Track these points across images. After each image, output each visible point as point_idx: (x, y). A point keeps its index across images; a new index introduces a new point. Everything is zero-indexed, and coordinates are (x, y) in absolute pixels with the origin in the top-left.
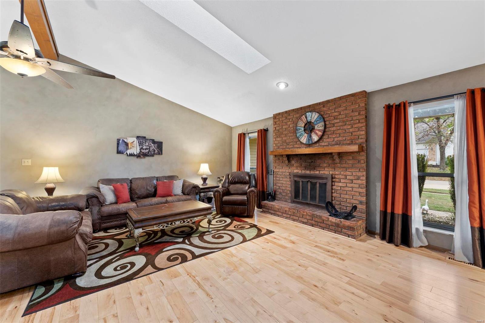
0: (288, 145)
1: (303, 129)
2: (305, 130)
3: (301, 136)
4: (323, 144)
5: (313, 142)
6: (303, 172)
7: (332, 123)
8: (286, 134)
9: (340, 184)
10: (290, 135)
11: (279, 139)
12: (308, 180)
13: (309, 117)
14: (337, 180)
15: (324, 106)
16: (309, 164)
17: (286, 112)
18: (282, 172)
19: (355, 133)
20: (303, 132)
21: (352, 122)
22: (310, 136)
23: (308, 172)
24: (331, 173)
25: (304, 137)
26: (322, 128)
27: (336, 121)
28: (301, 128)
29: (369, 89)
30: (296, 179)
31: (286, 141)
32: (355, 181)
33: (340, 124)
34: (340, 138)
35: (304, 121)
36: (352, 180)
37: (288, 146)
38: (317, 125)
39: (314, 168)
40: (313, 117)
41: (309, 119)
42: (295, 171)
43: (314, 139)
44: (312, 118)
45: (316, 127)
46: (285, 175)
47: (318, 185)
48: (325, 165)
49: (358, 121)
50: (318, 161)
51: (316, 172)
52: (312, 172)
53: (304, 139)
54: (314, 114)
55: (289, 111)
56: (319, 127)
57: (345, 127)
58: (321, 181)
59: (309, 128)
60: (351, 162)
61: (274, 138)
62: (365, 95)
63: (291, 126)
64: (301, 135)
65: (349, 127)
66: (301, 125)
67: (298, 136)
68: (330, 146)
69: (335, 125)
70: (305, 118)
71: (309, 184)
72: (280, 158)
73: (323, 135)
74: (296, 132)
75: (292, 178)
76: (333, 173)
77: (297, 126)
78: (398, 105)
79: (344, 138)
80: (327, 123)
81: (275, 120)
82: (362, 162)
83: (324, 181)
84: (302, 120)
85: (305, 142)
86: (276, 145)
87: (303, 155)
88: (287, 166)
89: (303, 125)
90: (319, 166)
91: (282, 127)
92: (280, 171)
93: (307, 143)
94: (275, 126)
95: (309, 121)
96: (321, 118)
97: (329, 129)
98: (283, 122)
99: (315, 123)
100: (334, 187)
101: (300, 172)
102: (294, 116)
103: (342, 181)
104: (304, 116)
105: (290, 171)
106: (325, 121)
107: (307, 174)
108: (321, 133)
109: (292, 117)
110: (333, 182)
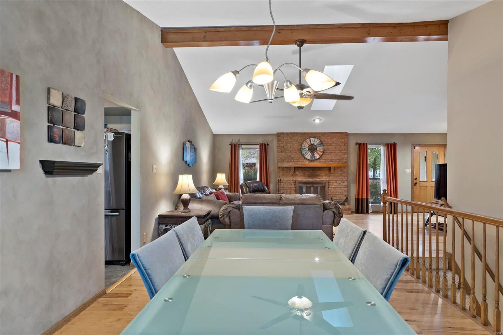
0: (293, 159)
1: (307, 149)
2: (309, 150)
3: (306, 154)
4: (322, 161)
5: (316, 159)
6: (307, 180)
7: (328, 147)
8: (291, 151)
9: (333, 186)
10: (294, 151)
11: (283, 154)
12: (311, 185)
13: (312, 141)
14: (331, 184)
15: (323, 136)
16: (311, 174)
17: (291, 133)
18: (287, 181)
19: (341, 156)
21: (340, 149)
22: (314, 155)
24: (327, 179)
25: (308, 155)
26: (322, 150)
27: (331, 147)
28: (305, 148)
30: (301, 185)
31: (291, 156)
32: (341, 184)
33: (333, 149)
34: (334, 158)
35: (308, 143)
36: (340, 183)
37: (292, 160)
38: (319, 148)
39: (315, 177)
40: (316, 142)
41: (312, 142)
42: (300, 179)
43: (316, 157)
44: (315, 142)
45: (318, 149)
46: (289, 183)
47: (319, 188)
48: (323, 175)
49: (343, 149)
50: (319, 172)
51: (316, 180)
52: (314, 180)
53: (308, 156)
54: (316, 140)
55: (294, 133)
56: (320, 149)
57: (336, 152)
58: (321, 185)
59: (312, 149)
60: (339, 173)
61: (278, 153)
62: (346, 135)
63: (295, 145)
65: (339, 152)
66: (306, 145)
67: (303, 153)
68: (327, 163)
69: (330, 149)
70: (309, 141)
71: (312, 188)
72: (285, 169)
73: (322, 155)
74: (301, 150)
75: (297, 185)
76: (329, 179)
77: (301, 146)
78: (363, 144)
79: (336, 158)
80: (325, 147)
81: (278, 138)
82: (346, 172)
83: (323, 185)
84: (306, 142)
85: (309, 159)
86: (280, 158)
87: (308, 167)
88: (292, 175)
89: (308, 146)
90: (319, 175)
91: (287, 145)
92: (284, 179)
93: (311, 159)
94: (280, 143)
95: (312, 144)
96: (321, 143)
97: (326, 151)
98: (288, 141)
99: (317, 146)
100: (329, 188)
101: (304, 180)
102: (299, 138)
103: (334, 184)
104: (308, 140)
105: (294, 179)
106: (324, 146)
107: (310, 181)
108: (321, 153)
109: (296, 138)
110: (329, 185)
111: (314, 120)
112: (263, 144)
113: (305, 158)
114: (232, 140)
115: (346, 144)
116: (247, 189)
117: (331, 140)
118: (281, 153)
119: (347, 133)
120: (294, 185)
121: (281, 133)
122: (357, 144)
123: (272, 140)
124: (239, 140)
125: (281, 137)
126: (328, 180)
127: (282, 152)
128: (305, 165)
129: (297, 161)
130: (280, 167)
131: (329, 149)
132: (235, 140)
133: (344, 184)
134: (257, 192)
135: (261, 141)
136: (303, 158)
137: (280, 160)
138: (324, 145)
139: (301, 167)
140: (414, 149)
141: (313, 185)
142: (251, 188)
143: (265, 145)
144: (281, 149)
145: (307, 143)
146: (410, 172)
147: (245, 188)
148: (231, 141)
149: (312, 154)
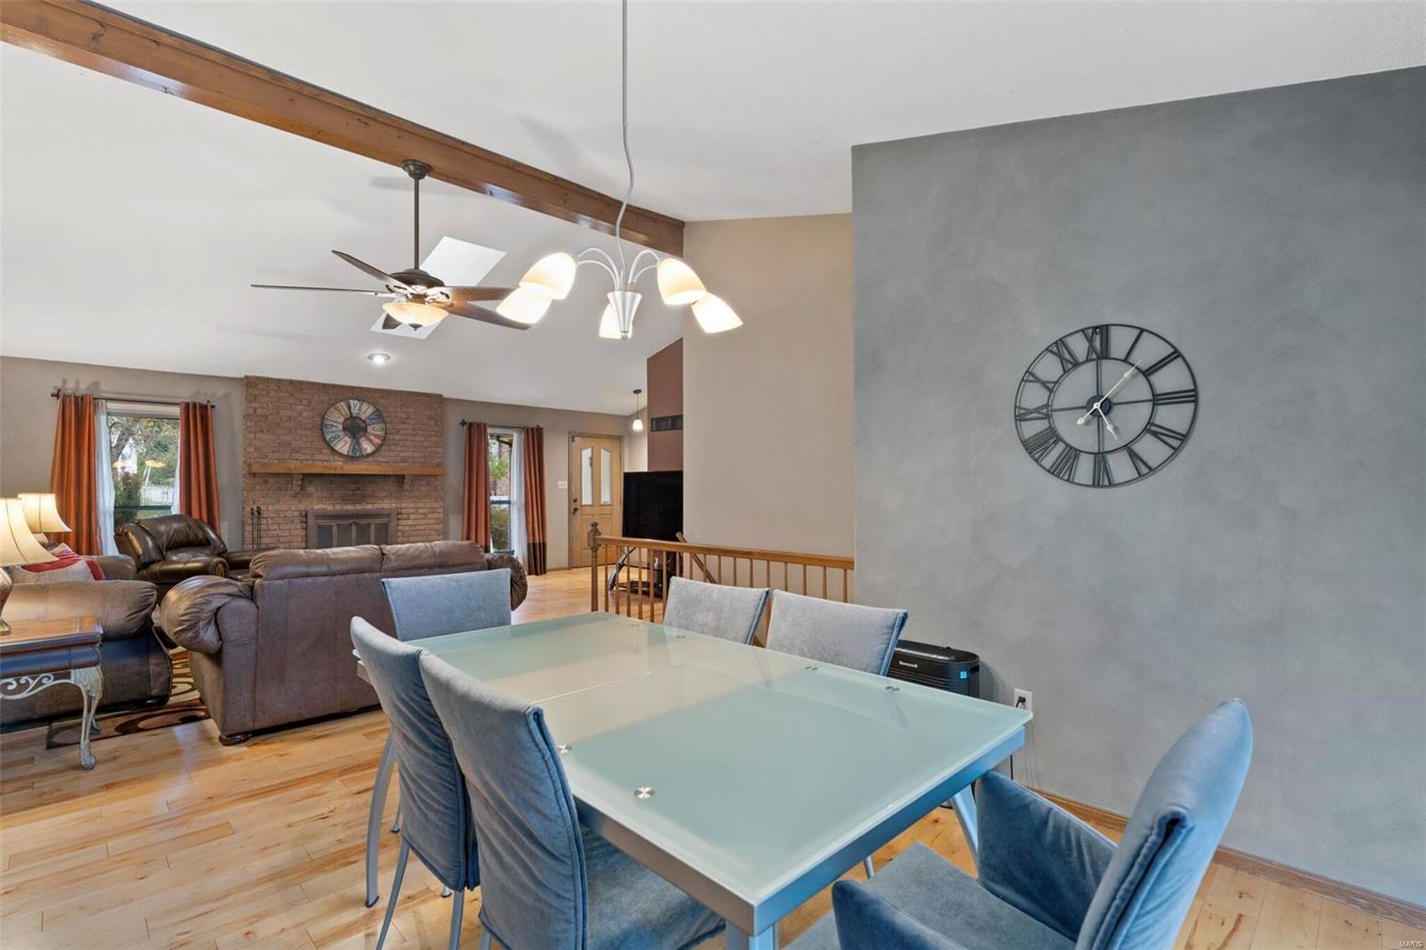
0: (296, 452)
1: (341, 427)
2: (344, 429)
3: (336, 440)
4: (381, 459)
5: (364, 454)
6: (338, 507)
7: (397, 427)
8: (291, 429)
9: (409, 522)
10: (301, 432)
11: (266, 437)
12: (351, 521)
13: (355, 407)
14: (405, 516)
15: (382, 397)
16: (351, 493)
17: (291, 382)
18: (277, 511)
19: (429, 449)
20: (342, 434)
21: (426, 432)
22: (358, 443)
23: (349, 507)
24: (394, 505)
25: (342, 443)
26: (382, 433)
27: (403, 426)
28: (335, 424)
29: (447, 394)
30: (321, 522)
31: (290, 444)
32: (430, 516)
33: (409, 432)
34: (409, 454)
35: (343, 413)
36: (425, 514)
37: (296, 456)
38: (372, 426)
39: (362, 499)
40: (365, 411)
41: (355, 411)
42: (318, 507)
43: (366, 449)
44: (362, 412)
45: (370, 429)
46: (285, 517)
47: (373, 528)
48: (384, 494)
49: (433, 433)
50: (371, 488)
51: (366, 507)
52: (358, 507)
53: (344, 446)
54: (365, 406)
55: (301, 383)
56: (375, 430)
57: (417, 438)
58: (378, 521)
59: (355, 428)
60: (423, 489)
61: (249, 432)
62: (438, 400)
63: (305, 414)
64: (335, 438)
65: (422, 439)
66: (336, 418)
67: (328, 439)
68: (394, 464)
69: (402, 432)
70: (346, 409)
71: (354, 528)
72: (271, 480)
73: (381, 445)
74: (322, 430)
75: (311, 522)
76: (398, 506)
77: (323, 418)
78: (479, 425)
79: (415, 454)
80: (389, 426)
81: (251, 390)
82: (439, 488)
83: (385, 520)
84: (337, 409)
85: (345, 453)
86: (255, 449)
87: (343, 475)
88: (294, 497)
89: (341, 420)
90: (372, 496)
91: (279, 413)
92: (269, 509)
93: (351, 454)
94: (254, 405)
95: (354, 415)
96: (379, 416)
97: (391, 437)
98: (282, 401)
99: (368, 421)
100: (399, 527)
101: (330, 508)
102: (316, 397)
103: (412, 517)
104: (342, 403)
105: (302, 507)
106: (384, 421)
107: (347, 511)
108: (377, 441)
109: (307, 396)
110: (398, 519)
111: (370, 357)
112: (195, 405)
113: (333, 450)
114: (65, 381)
115: (440, 421)
116: (146, 543)
117: (404, 410)
118: (257, 435)
119: (441, 396)
120: (302, 522)
121: (258, 378)
122: (463, 423)
123: (227, 395)
124: (96, 385)
125: (258, 390)
126: (397, 508)
127: (262, 431)
128: (335, 468)
129: (309, 457)
130: (255, 474)
131: (398, 430)
132: (77, 382)
133: (435, 515)
134: (183, 549)
135: (186, 394)
136: (327, 451)
137: (256, 454)
138: (387, 420)
139: (321, 475)
140: (573, 441)
141: (357, 521)
142: (164, 539)
143: (204, 408)
144: (258, 421)
145: (340, 411)
146: (566, 487)
147: (138, 539)
148: (59, 385)
149: (355, 441)
